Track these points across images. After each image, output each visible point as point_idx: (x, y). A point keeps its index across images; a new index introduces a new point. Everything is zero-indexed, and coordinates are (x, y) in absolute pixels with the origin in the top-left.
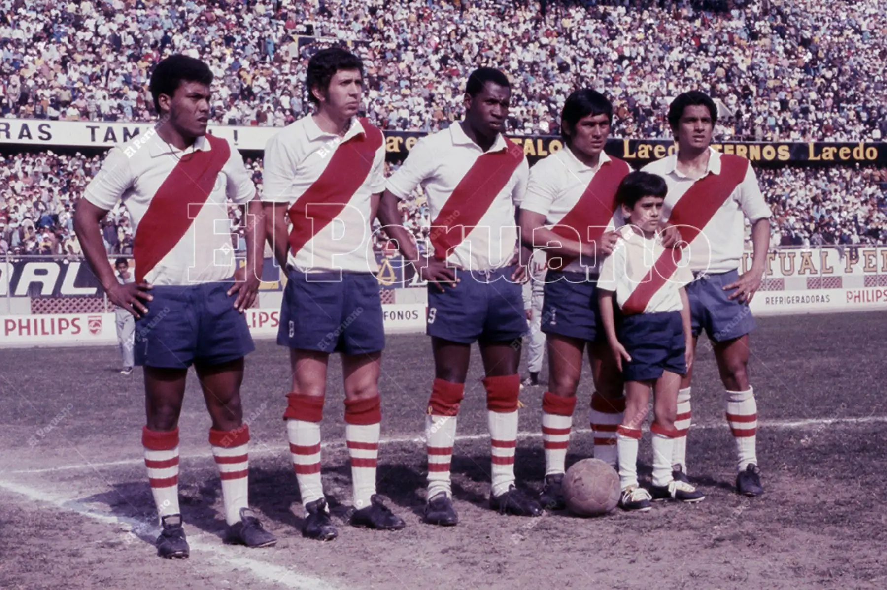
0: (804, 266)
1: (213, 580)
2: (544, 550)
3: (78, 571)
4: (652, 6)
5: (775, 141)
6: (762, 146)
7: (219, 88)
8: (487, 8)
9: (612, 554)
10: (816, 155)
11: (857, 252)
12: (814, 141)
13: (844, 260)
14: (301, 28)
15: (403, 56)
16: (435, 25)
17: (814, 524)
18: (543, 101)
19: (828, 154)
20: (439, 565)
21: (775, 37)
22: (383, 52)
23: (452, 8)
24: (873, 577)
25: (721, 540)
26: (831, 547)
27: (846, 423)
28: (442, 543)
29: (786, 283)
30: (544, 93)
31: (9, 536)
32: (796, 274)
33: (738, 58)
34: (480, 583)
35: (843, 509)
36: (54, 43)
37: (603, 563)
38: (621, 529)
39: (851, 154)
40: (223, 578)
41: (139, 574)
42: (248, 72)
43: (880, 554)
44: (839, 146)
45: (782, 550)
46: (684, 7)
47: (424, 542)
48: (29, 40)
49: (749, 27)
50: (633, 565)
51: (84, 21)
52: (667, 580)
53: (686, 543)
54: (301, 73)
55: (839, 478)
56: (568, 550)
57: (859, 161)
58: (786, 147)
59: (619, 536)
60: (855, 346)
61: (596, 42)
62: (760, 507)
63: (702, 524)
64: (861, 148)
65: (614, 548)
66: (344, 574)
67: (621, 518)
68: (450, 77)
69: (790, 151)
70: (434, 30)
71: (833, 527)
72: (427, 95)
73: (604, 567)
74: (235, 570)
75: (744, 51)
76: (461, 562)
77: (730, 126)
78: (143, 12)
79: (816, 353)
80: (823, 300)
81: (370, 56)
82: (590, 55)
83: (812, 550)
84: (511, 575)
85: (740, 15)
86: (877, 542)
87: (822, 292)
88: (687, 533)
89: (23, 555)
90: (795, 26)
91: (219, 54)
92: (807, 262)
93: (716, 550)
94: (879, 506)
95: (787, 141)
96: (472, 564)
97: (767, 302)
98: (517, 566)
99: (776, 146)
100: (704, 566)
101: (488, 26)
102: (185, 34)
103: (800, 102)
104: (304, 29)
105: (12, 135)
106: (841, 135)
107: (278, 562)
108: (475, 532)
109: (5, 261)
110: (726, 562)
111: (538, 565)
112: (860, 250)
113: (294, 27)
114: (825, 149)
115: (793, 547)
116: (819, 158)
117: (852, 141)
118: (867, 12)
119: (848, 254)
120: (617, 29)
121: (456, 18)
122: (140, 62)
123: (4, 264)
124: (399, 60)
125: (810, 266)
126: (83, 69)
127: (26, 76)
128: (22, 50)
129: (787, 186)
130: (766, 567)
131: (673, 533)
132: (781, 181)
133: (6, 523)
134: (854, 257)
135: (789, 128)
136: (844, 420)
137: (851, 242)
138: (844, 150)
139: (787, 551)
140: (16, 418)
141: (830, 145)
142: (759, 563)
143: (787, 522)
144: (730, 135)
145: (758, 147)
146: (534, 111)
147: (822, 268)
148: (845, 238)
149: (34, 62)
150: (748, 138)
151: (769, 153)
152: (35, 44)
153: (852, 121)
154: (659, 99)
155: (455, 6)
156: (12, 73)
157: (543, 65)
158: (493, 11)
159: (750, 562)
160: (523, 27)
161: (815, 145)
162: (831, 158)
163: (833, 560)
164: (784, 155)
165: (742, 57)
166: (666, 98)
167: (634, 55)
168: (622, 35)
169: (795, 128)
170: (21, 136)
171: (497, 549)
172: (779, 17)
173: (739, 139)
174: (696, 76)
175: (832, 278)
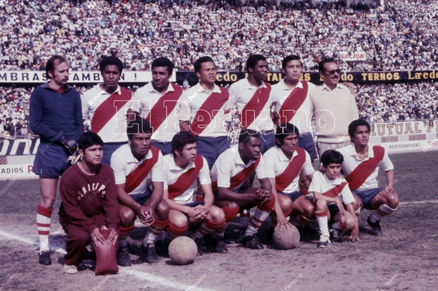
0: (407, 130)
1: (118, 280)
2: (265, 263)
3: (58, 277)
4: (332, 9)
5: (392, 70)
6: (386, 73)
7: (127, 53)
8: (253, 12)
9: (295, 264)
10: (412, 77)
11: (432, 122)
12: (411, 70)
13: (426, 126)
14: (165, 24)
15: (214, 36)
16: (229, 21)
17: (388, 249)
18: (281, 55)
19: (418, 76)
20: (217, 271)
21: (391, 22)
22: (204, 35)
23: (236, 12)
24: (407, 271)
25: (344, 257)
26: (392, 259)
27: (413, 204)
28: (220, 261)
29: (399, 139)
30: (281, 51)
31: (28, 263)
32: (403, 134)
33: (374, 32)
34: (234, 278)
35: (402, 242)
36: (48, 34)
37: (290, 268)
38: (301, 253)
39: (429, 76)
40: (122, 279)
41: (85, 278)
42: (141, 46)
43: (413, 262)
44: (423, 72)
45: (370, 261)
46: (348, 9)
47: (212, 261)
48: (36, 34)
49: (379, 17)
50: (303, 269)
51: (63, 24)
52: (317, 275)
53: (329, 259)
54: (165, 45)
55: (403, 229)
56: (276, 263)
57: (433, 79)
58: (398, 74)
59: (300, 257)
60: (427, 168)
61: (306, 27)
62: (365, 242)
63: (337, 250)
64: (434, 73)
65: (296, 262)
66: (175, 276)
67: (301, 249)
68: (237, 46)
69: (399, 75)
70: (228, 23)
71: (395, 251)
72: (226, 54)
73: (290, 270)
74: (128, 275)
75: (377, 28)
76: (227, 269)
77: (371, 64)
78: (91, 19)
79: (408, 171)
80: (417, 146)
81: (198, 36)
82: (303, 33)
83: (383, 261)
84: (248, 274)
85: (374, 11)
86: (413, 257)
87: (416, 142)
88: (330, 255)
89: (34, 271)
90: (400, 16)
91: (127, 38)
92: (408, 128)
93: (342, 262)
94: (418, 241)
95: (398, 70)
96: (232, 270)
97: (390, 147)
98: (252, 270)
99: (393, 73)
100: (334, 269)
101: (254, 20)
102: (111, 28)
103: (404, 52)
104: (166, 24)
105: (29, 79)
106: (424, 67)
107: (148, 271)
108: (236, 256)
109: (27, 138)
110: (344, 267)
111: (261, 270)
112: (434, 122)
113: (162, 24)
114: (416, 74)
115: (375, 259)
116: (413, 78)
117: (430, 70)
118: (435, 8)
119: (428, 123)
120: (316, 20)
121: (239, 17)
122: (89, 42)
123: (27, 140)
124: (212, 38)
125: (410, 130)
126: (63, 46)
127: (36, 50)
128: (33, 38)
129: (398, 92)
130: (361, 269)
131: (324, 255)
132: (395, 90)
133: (27, 257)
134: (431, 125)
135: (399, 64)
136: (413, 202)
137: (429, 118)
138: (425, 74)
139: (372, 261)
140: (32, 212)
141: (419, 72)
142: (359, 267)
143: (375, 249)
144: (371, 69)
145: (384, 74)
146: (277, 60)
147: (416, 130)
148: (427, 116)
149: (39, 44)
150: (379, 70)
151: (389, 76)
152: (40, 36)
153: (429, 60)
154: (336, 52)
155: (238, 12)
156: (29, 49)
157: (281, 38)
158: (256, 13)
159: (355, 266)
160: (271, 20)
161: (412, 72)
162: (419, 78)
163: (392, 265)
164: (397, 77)
165: (376, 31)
166: (340, 52)
167: (324, 32)
168: (318, 23)
169: (402, 64)
170: (34, 79)
171: (244, 264)
172: (392, 12)
173: (375, 70)
174: (354, 41)
175: (421, 135)
